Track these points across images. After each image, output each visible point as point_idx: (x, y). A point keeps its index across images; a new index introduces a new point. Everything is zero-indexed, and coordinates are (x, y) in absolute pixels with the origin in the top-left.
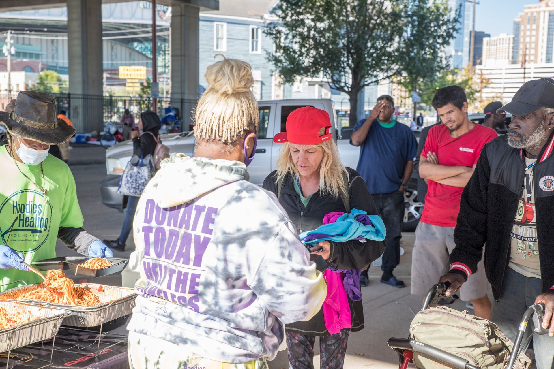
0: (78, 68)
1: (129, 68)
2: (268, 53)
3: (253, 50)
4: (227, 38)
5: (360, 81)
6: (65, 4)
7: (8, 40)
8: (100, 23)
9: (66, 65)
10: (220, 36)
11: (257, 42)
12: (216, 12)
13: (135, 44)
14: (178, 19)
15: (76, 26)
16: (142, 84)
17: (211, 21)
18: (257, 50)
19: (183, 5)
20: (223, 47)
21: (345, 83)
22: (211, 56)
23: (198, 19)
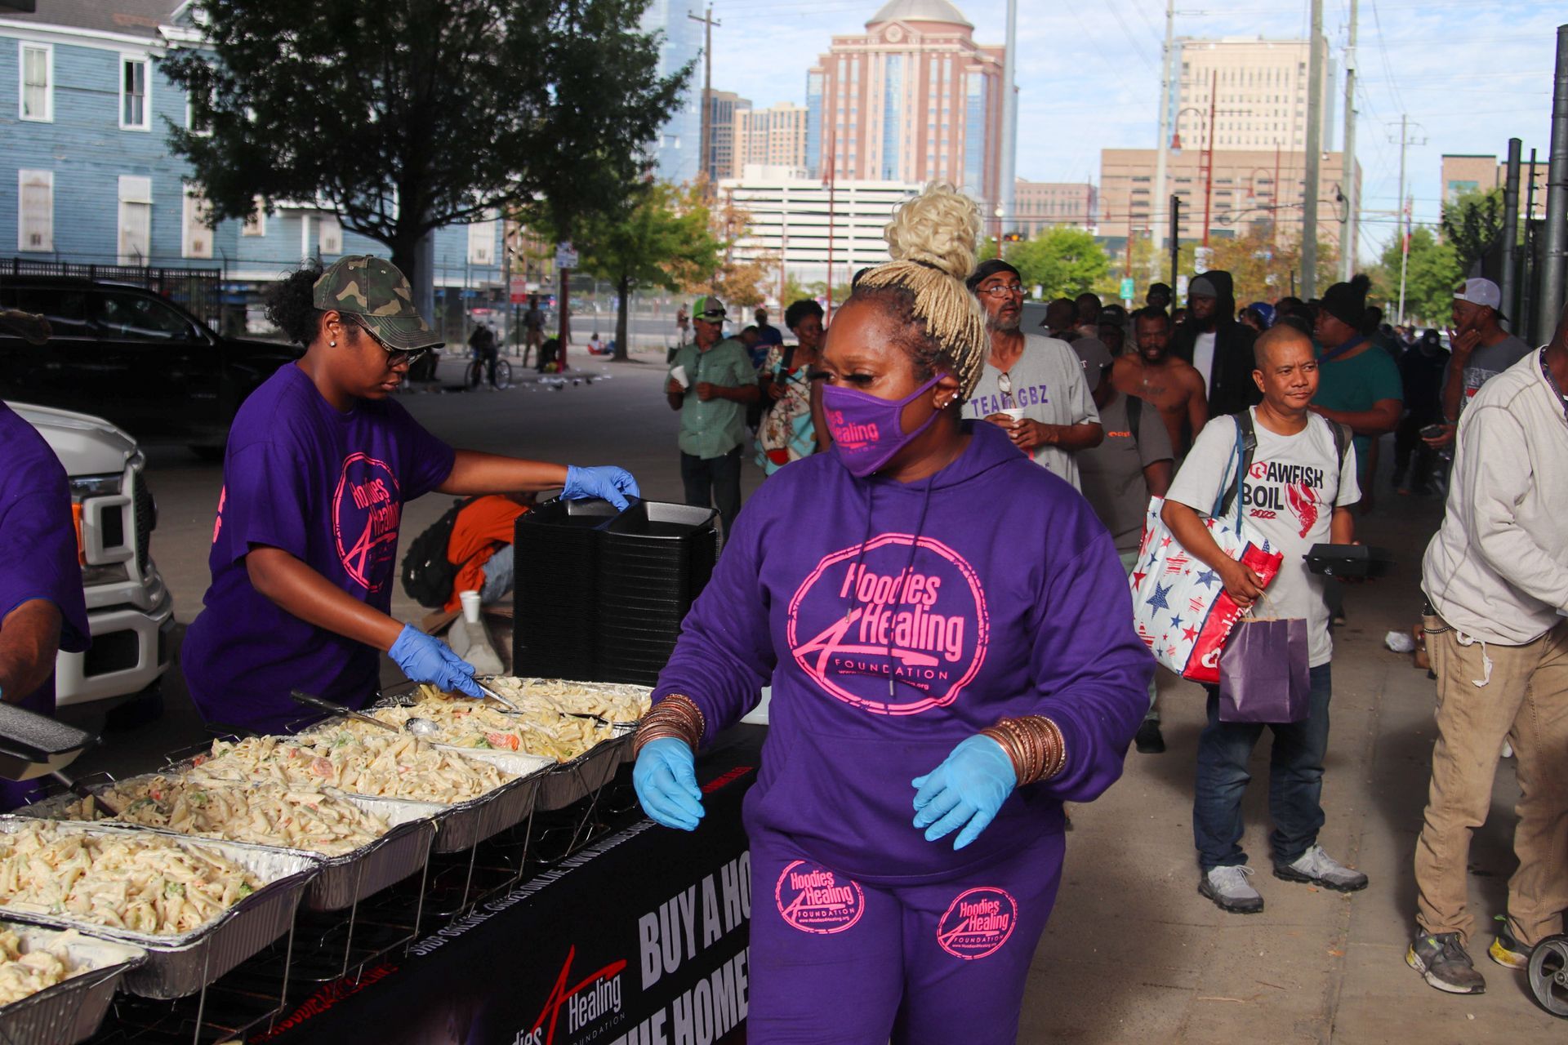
3: (128, 120)
4: (56, 87)
5: (423, 210)
10: (35, 79)
11: (140, 98)
12: (25, 14)
17: (12, 37)
18: (140, 121)
20: (45, 108)
21: (383, 216)
22: (9, 134)
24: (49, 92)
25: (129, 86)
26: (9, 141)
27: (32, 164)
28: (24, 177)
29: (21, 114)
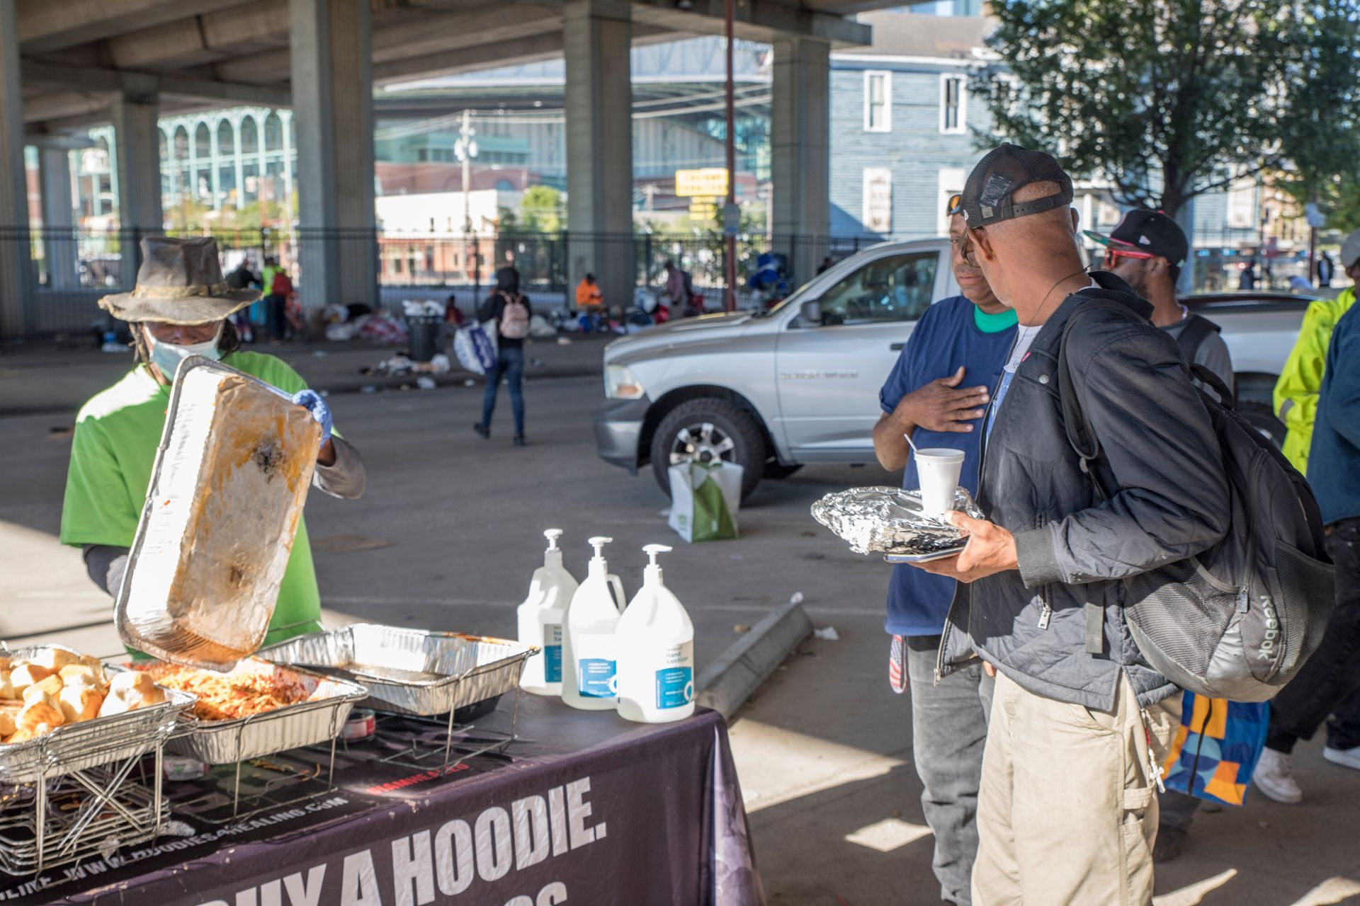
0: (585, 179)
1: (698, 172)
2: (977, 133)
3: (947, 126)
4: (894, 104)
5: (1184, 183)
6: (560, 53)
7: (464, 130)
8: (629, 84)
9: (563, 173)
10: (876, 99)
11: (956, 108)
12: (867, 49)
13: (712, 124)
14: (786, 70)
15: (582, 96)
16: (716, 205)
17: (858, 68)
18: (956, 125)
19: (796, 39)
20: (885, 122)
22: (858, 143)
23: (826, 66)
24: (888, 107)
25: (948, 100)
26: (858, 148)
27: (873, 165)
28: (869, 174)
29: (866, 127)
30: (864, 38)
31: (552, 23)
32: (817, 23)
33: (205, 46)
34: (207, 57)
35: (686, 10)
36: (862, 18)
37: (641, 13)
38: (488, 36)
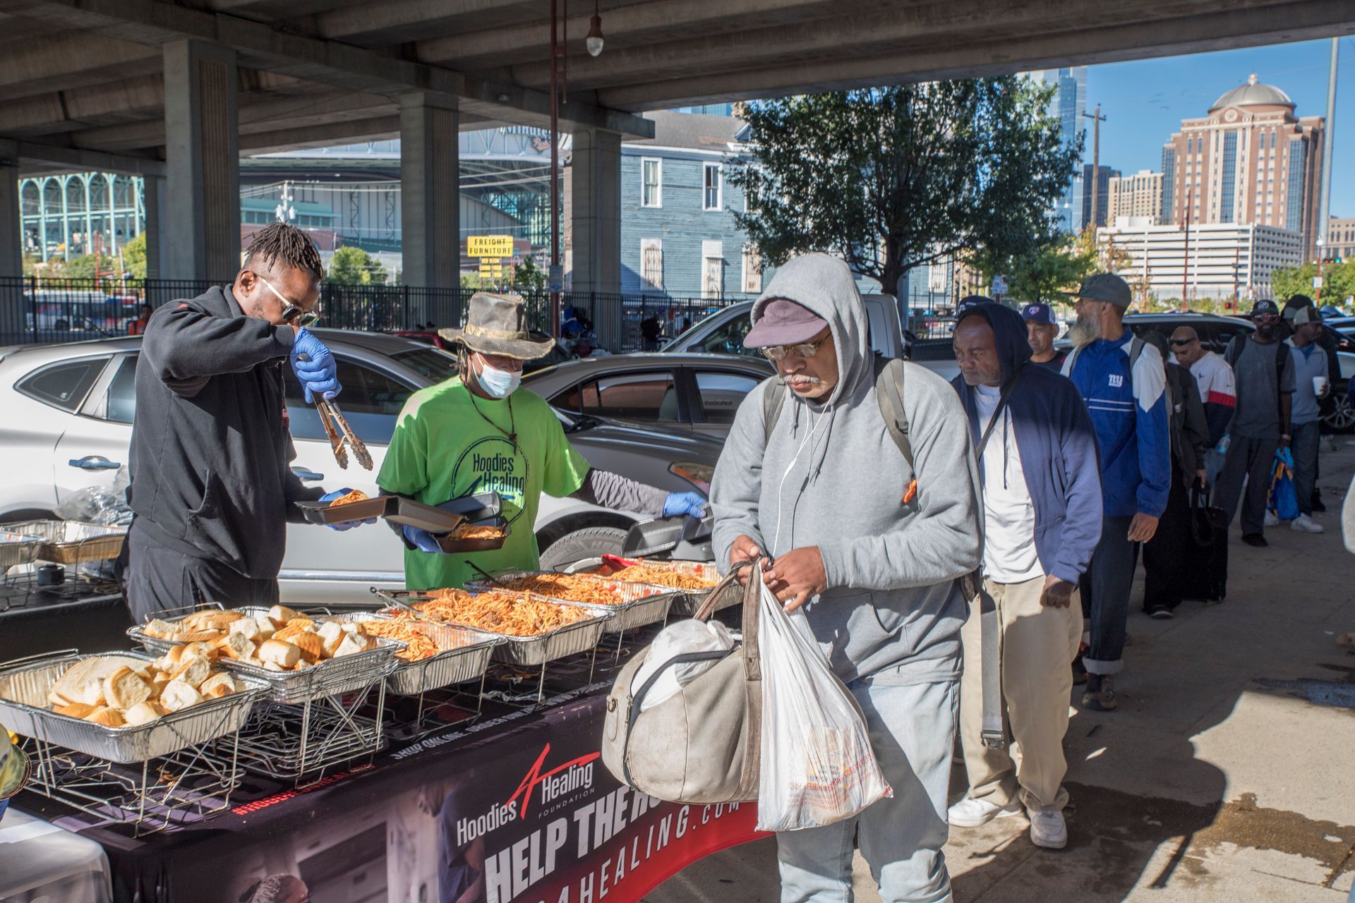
0: (419, 242)
1: (483, 238)
3: (708, 205)
4: (663, 186)
5: (902, 257)
6: (398, 133)
7: (284, 196)
8: (458, 160)
9: (399, 237)
10: (651, 181)
11: (715, 191)
12: (651, 141)
13: (492, 196)
14: (584, 155)
15: (416, 172)
16: (517, 268)
17: (636, 154)
18: (715, 205)
19: (593, 131)
20: (657, 201)
21: (876, 262)
22: (635, 217)
23: (617, 153)
24: (659, 188)
25: (708, 183)
26: (636, 221)
27: (649, 235)
28: (644, 243)
29: (643, 205)
30: (648, 131)
31: (391, 109)
32: (610, 119)
33: (67, 117)
34: (67, 127)
35: (505, 104)
36: (646, 115)
37: (466, 104)
38: (326, 119)
